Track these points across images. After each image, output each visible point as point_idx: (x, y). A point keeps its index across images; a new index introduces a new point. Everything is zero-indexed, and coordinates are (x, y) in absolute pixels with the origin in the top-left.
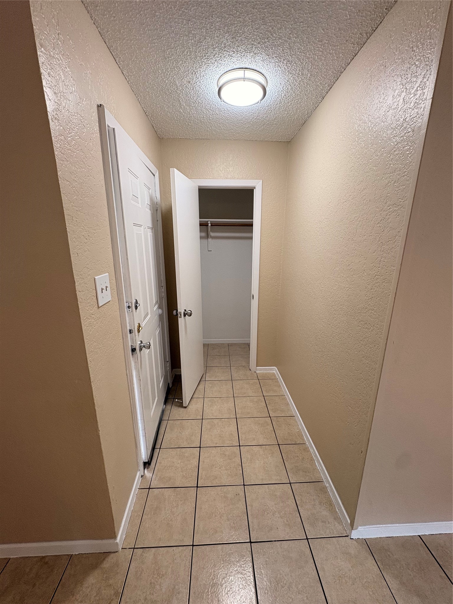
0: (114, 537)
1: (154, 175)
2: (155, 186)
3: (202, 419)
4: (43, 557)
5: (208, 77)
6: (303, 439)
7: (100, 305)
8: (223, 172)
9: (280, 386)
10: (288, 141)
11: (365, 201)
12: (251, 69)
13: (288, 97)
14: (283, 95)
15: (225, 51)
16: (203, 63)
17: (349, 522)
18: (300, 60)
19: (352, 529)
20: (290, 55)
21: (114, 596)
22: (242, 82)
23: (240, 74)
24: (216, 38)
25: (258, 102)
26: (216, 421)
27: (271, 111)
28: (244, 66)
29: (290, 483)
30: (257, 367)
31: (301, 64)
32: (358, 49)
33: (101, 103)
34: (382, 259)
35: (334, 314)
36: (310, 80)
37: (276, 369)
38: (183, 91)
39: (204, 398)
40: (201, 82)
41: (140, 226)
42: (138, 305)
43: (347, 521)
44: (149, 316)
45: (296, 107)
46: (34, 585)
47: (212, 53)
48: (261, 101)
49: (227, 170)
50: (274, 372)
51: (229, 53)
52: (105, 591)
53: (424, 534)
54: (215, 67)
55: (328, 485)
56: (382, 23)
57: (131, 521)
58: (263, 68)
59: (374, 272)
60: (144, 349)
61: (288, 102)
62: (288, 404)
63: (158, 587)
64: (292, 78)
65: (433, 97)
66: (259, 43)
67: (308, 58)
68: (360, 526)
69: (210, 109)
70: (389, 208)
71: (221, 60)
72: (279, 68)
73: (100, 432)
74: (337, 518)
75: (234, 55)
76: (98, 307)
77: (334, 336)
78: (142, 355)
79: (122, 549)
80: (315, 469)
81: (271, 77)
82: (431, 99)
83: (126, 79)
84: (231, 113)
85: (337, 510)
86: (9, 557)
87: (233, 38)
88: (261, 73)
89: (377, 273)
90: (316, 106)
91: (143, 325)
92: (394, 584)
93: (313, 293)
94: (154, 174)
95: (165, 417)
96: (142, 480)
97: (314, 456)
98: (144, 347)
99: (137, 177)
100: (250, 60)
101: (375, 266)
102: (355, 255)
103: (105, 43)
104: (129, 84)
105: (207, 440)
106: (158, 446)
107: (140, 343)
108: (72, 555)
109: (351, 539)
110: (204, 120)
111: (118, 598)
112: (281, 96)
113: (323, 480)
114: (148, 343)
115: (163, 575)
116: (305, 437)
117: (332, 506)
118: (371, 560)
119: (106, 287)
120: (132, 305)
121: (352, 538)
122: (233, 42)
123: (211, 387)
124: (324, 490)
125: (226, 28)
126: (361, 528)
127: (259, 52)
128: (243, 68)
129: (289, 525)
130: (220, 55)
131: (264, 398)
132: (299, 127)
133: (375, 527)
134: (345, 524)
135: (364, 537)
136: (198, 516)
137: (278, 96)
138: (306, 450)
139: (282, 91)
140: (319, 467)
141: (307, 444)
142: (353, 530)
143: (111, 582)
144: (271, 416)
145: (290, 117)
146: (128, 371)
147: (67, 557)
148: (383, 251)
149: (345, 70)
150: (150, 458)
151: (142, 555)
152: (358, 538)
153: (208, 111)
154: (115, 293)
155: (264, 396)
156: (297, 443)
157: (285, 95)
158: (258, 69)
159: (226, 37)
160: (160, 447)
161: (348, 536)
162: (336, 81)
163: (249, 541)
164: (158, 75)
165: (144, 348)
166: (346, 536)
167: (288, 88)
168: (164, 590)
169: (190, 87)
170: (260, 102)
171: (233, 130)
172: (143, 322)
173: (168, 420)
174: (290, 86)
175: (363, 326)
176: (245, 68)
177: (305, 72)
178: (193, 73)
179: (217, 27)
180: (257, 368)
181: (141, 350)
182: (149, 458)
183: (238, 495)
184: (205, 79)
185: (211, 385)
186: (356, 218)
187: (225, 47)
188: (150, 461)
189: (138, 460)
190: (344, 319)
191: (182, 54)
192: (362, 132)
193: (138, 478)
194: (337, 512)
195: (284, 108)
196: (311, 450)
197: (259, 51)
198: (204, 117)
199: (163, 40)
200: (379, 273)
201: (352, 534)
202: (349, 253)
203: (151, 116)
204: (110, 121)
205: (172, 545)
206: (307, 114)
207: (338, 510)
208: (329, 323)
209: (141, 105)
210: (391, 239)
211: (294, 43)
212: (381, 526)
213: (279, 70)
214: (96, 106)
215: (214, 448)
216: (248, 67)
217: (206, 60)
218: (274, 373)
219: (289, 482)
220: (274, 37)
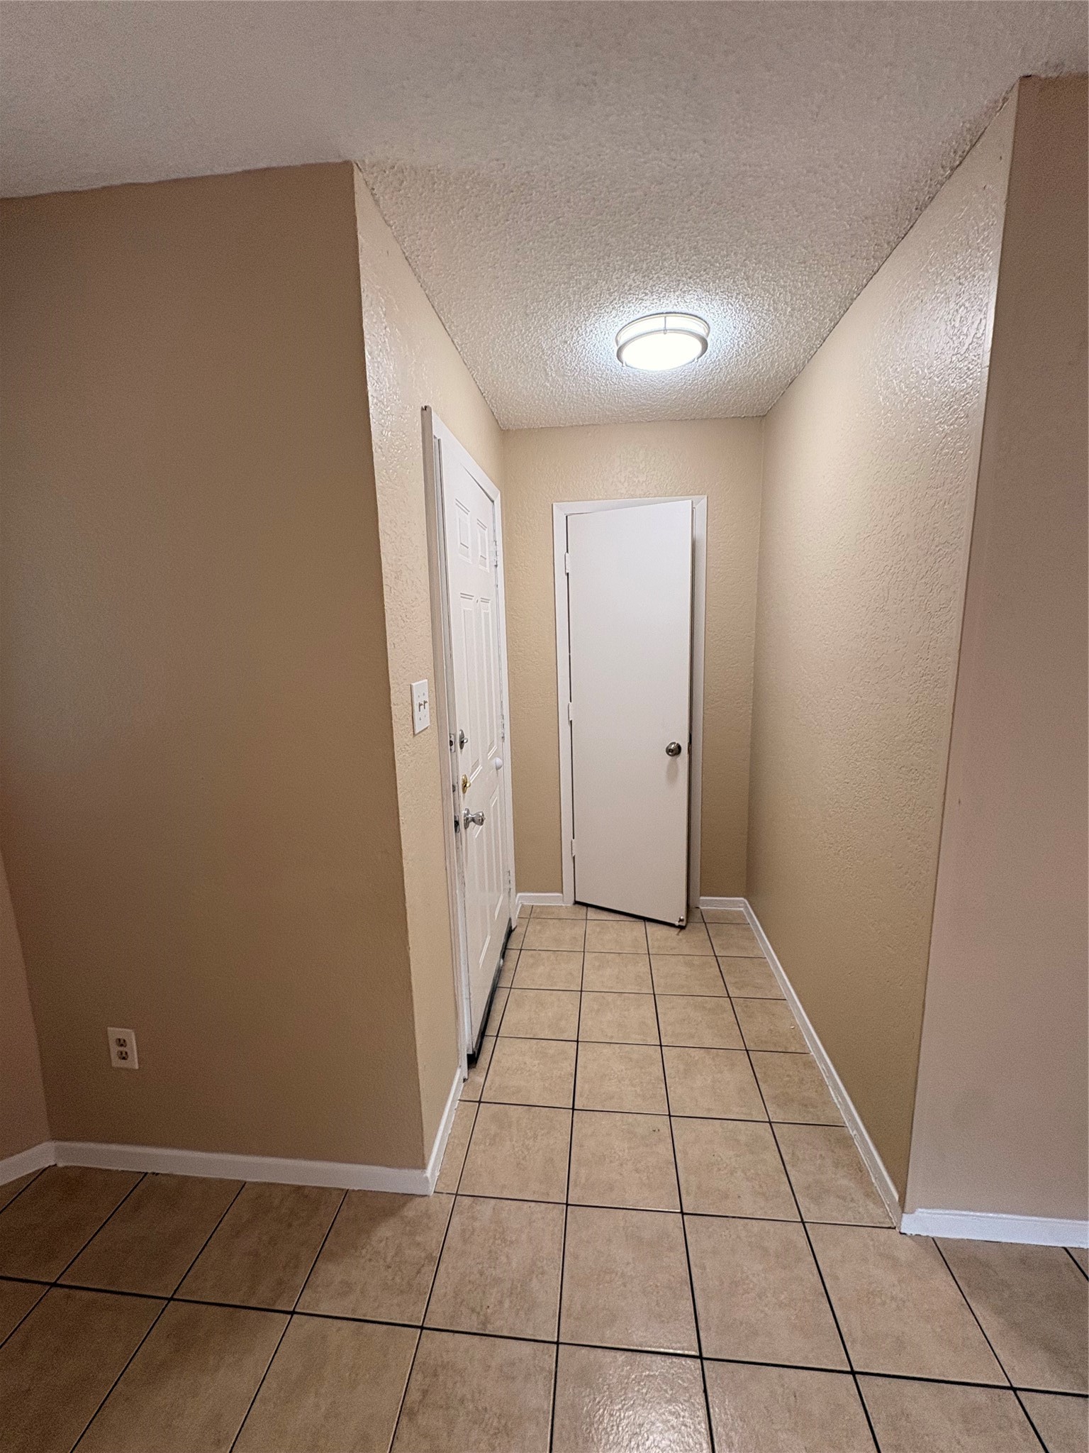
0: (423, 1166)
1: (493, 501)
2: (494, 522)
3: (581, 991)
4: (299, 1188)
5: (599, 332)
6: (805, 1046)
7: (417, 732)
8: (626, 484)
9: (754, 938)
10: (762, 414)
11: (900, 537)
12: (678, 313)
13: (753, 344)
14: (741, 343)
15: (630, 294)
16: (592, 314)
17: (897, 1198)
18: (768, 292)
19: (903, 1212)
20: (749, 287)
21: (427, 1260)
22: (661, 335)
23: (658, 323)
24: (615, 280)
25: (694, 361)
26: (610, 998)
27: (721, 369)
28: (664, 310)
29: (770, 1123)
30: (701, 896)
31: (770, 296)
32: (879, 264)
33: (427, 405)
34: (931, 644)
35: (856, 760)
36: (792, 316)
37: (745, 903)
38: (554, 356)
39: (584, 952)
40: (587, 340)
41: (470, 597)
42: (465, 741)
43: (893, 1196)
44: (480, 768)
45: (769, 358)
46: (290, 1225)
47: (608, 299)
48: (698, 358)
49: (635, 479)
50: (742, 909)
51: (637, 296)
52: (409, 1251)
53: (1077, 1246)
54: (611, 317)
55: (855, 1132)
56: (915, 228)
57: (448, 1152)
58: (699, 309)
59: (919, 669)
60: (472, 824)
61: (754, 353)
62: (771, 976)
63: (503, 1259)
64: (756, 317)
65: (990, 364)
66: (690, 278)
67: (784, 287)
68: (921, 1207)
69: (601, 377)
70: (938, 549)
71: (624, 307)
72: (730, 306)
73: (411, 952)
74: (870, 1194)
75: (646, 298)
76: (414, 734)
77: (857, 806)
78: (468, 835)
79: (435, 1192)
80: (828, 1102)
81: (715, 320)
82: (988, 368)
83: (457, 349)
84: (641, 380)
85: (874, 1181)
86: (244, 1179)
87: (644, 277)
88: (696, 316)
89: (925, 671)
90: (811, 354)
91: (471, 780)
92: (992, 1324)
93: (816, 723)
94: (493, 498)
95: (505, 983)
96: (465, 1086)
97: (827, 1077)
98: (473, 820)
99: (467, 513)
100: (676, 301)
101: (921, 658)
102: (888, 639)
103: (433, 307)
104: (460, 354)
105: (591, 1029)
106: (491, 1031)
107: (466, 812)
108: (348, 1190)
109: (901, 1233)
110: (589, 394)
111: (433, 1263)
112: (738, 345)
113: (844, 1123)
114: (481, 814)
115: (512, 1242)
116: (808, 1039)
117: (861, 1171)
118: (943, 1274)
119: (425, 702)
120: (455, 739)
121: (902, 1231)
122: (644, 282)
123: (600, 932)
124: (846, 1142)
125: (632, 266)
126: (923, 1213)
127: (690, 289)
128: (662, 313)
129: (764, 1194)
130: (622, 300)
131: (717, 960)
132: (783, 389)
133: (956, 1215)
134: (889, 1205)
135: (932, 1235)
136: (577, 1158)
137: (732, 346)
138: (811, 1065)
139: (738, 337)
140: (838, 1099)
141: (812, 1053)
142: (904, 1215)
143: (418, 1239)
144: (730, 996)
145: (760, 376)
146: (448, 860)
147: (339, 1192)
148: (932, 628)
149: (859, 294)
150: (476, 1046)
151: (471, 1207)
152: (916, 1235)
153: (598, 380)
154: (434, 715)
155: (716, 957)
156: (790, 1051)
157: (745, 343)
158: (690, 311)
159: (631, 277)
160: (498, 1033)
161: (895, 1228)
162: (845, 312)
163: (679, 1211)
164: (513, 338)
165: (472, 822)
166: (890, 1228)
167: (750, 333)
168: (514, 1265)
169: (566, 349)
170: (696, 360)
171: (645, 405)
172: (472, 774)
173: (511, 988)
174: (754, 328)
175: (907, 777)
176: (667, 313)
177: (781, 305)
178: (572, 329)
179: (617, 267)
180: (702, 898)
181: (466, 826)
182: (474, 1047)
183: (657, 1130)
184: (594, 335)
185: (598, 930)
186: (888, 568)
187: (630, 289)
188: (476, 1053)
189: (459, 1045)
190: (873, 768)
191: (556, 306)
192: (891, 410)
193: (458, 1082)
194: (873, 1183)
195: (745, 363)
196: (821, 1067)
197: (691, 287)
198: (589, 390)
199: (526, 293)
200: (927, 669)
201: (903, 1224)
202: (877, 636)
203: (492, 398)
204: (439, 430)
205: (526, 1199)
206: (795, 368)
207: (876, 1178)
208: (846, 781)
209: (476, 382)
210: (944, 606)
211: (755, 270)
212: (972, 1213)
213: (729, 309)
214: (420, 410)
215: (607, 1045)
216: (672, 311)
217: (596, 310)
218: (741, 912)
219: (768, 1120)
220: (717, 267)
